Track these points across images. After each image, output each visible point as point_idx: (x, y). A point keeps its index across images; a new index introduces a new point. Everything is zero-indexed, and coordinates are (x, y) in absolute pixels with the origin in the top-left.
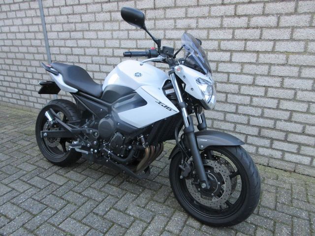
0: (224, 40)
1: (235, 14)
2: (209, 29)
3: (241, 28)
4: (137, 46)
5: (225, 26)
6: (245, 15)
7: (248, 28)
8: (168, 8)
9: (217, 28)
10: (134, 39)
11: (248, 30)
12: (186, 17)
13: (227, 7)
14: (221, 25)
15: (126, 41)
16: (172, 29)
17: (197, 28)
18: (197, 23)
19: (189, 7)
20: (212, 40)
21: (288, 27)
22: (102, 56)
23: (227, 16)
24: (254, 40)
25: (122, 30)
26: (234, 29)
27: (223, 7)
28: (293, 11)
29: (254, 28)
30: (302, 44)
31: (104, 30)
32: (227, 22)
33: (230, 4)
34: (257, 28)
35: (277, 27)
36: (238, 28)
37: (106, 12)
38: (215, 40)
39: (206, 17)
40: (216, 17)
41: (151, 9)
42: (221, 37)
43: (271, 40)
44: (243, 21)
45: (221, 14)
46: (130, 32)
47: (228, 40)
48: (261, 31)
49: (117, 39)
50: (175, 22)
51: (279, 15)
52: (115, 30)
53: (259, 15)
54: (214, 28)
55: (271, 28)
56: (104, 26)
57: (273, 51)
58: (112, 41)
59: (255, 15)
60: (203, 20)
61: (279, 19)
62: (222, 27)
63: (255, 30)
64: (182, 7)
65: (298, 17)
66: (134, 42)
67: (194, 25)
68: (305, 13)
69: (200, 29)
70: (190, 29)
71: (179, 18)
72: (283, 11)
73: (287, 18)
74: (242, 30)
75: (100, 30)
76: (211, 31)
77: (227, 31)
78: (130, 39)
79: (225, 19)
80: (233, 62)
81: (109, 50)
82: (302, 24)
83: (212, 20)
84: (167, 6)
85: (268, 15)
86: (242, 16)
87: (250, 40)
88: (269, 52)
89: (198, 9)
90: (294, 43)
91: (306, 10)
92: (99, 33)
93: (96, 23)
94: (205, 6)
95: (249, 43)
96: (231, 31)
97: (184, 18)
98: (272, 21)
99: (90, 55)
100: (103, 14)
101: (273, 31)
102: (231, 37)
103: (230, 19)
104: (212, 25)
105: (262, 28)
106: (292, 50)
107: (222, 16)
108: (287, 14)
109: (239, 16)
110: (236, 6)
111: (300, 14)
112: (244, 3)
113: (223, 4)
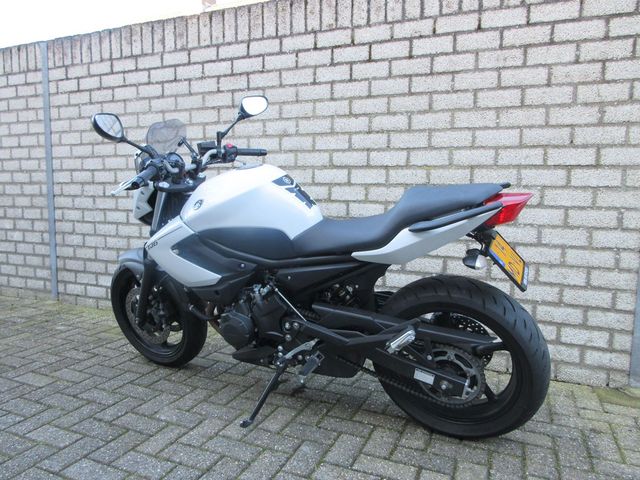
0: (338, 151)
1: (351, 113)
2: (314, 135)
3: (360, 132)
5: (338, 130)
6: (365, 115)
7: (369, 132)
9: (326, 134)
11: (370, 135)
12: (281, 118)
13: (338, 102)
14: (332, 128)
16: (260, 137)
17: (297, 134)
18: (297, 126)
19: (284, 103)
20: (320, 151)
21: (424, 130)
23: (339, 116)
24: (379, 150)
26: (350, 134)
27: (332, 103)
28: (427, 108)
29: (378, 132)
30: (445, 153)
32: (341, 124)
33: (342, 99)
34: (383, 132)
35: (409, 130)
36: (356, 133)
37: (157, 113)
38: (325, 151)
39: (310, 118)
40: (324, 117)
41: (228, 107)
42: (333, 147)
43: (403, 149)
44: (361, 123)
45: (330, 113)
47: (344, 151)
48: (389, 136)
50: (264, 126)
51: (410, 114)
53: (382, 114)
54: (321, 134)
55: (401, 131)
57: (407, 166)
59: (377, 114)
60: (305, 122)
61: (410, 118)
62: (333, 132)
63: (380, 135)
65: (434, 116)
67: (292, 130)
68: (443, 110)
69: (302, 135)
70: (287, 136)
71: (270, 120)
72: (413, 108)
73: (420, 117)
74: (362, 136)
76: (318, 138)
77: (341, 137)
79: (337, 120)
80: (352, 184)
82: (440, 125)
83: (318, 122)
85: (395, 114)
86: (360, 115)
87: (374, 150)
88: (402, 167)
89: (297, 106)
90: (434, 152)
91: (443, 106)
93: (138, 130)
94: (307, 101)
95: (373, 154)
96: (347, 137)
97: (277, 120)
98: (401, 121)
100: (152, 116)
101: (405, 136)
102: (346, 146)
103: (344, 120)
105: (388, 131)
106: (434, 163)
107: (332, 116)
108: (420, 112)
109: (356, 116)
110: (351, 102)
111: (436, 112)
112: (361, 98)
113: (332, 99)
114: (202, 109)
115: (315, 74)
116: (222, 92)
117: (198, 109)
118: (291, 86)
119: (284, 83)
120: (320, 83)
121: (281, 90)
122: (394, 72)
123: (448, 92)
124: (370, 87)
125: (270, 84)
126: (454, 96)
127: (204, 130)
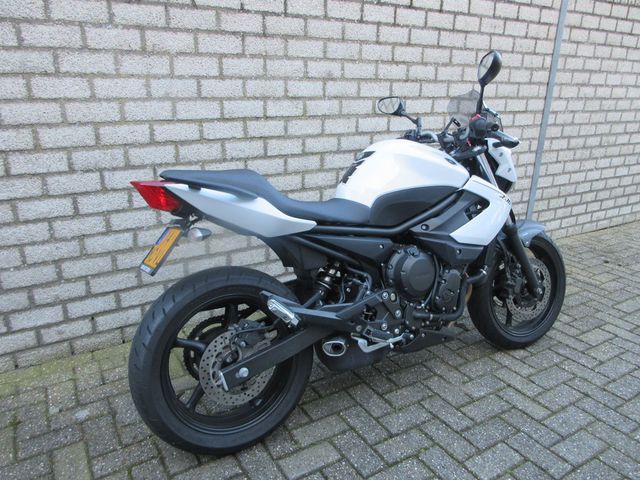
1: (393, 59)
2: (360, 80)
3: (400, 80)
4: (222, 113)
5: (381, 76)
6: (404, 62)
7: (406, 81)
8: (293, 37)
9: (370, 80)
10: (214, 99)
12: (325, 58)
13: (382, 47)
14: (376, 74)
15: (191, 103)
16: (301, 79)
17: (343, 78)
18: (343, 69)
19: (329, 39)
20: (364, 98)
21: (445, 81)
22: (112, 146)
23: (383, 62)
24: (413, 98)
25: (181, 77)
26: (391, 81)
27: (378, 47)
28: (448, 61)
29: (413, 81)
31: (118, 75)
33: (386, 43)
34: (417, 81)
35: (436, 80)
36: (396, 81)
37: (126, 27)
38: (368, 98)
39: (355, 61)
40: (369, 61)
41: (256, 35)
43: (430, 98)
44: (401, 71)
45: (375, 58)
46: (203, 82)
48: (421, 85)
49: (166, 98)
50: (306, 66)
51: (437, 66)
52: (156, 77)
53: (418, 63)
54: (365, 80)
55: (430, 81)
56: (117, 62)
57: (432, 113)
58: (147, 104)
59: (414, 63)
60: (350, 65)
61: (436, 70)
62: (376, 79)
63: (415, 83)
64: (317, 39)
65: (452, 69)
66: (216, 105)
67: (337, 73)
68: (458, 65)
69: (348, 80)
70: (332, 79)
71: (312, 59)
72: (440, 61)
73: (444, 69)
74: (401, 84)
75: (104, 76)
77: (383, 84)
78: (205, 98)
79: (381, 66)
80: (391, 132)
81: (138, 128)
82: (455, 78)
83: (364, 66)
84: (290, 33)
85: (426, 64)
86: (400, 63)
88: (428, 114)
89: (342, 46)
91: (458, 61)
92: (98, 82)
94: (353, 41)
96: (388, 84)
97: (321, 59)
98: (431, 72)
99: (64, 149)
101: (432, 86)
103: (387, 66)
104: (364, 75)
105: (421, 81)
107: (377, 61)
108: (443, 65)
109: (397, 63)
110: (393, 48)
111: (454, 66)
112: (402, 44)
113: (378, 42)
114: (216, 32)
115: (362, 11)
116: (248, 11)
117: (208, 32)
118: (337, 19)
119: (330, 14)
120: (367, 23)
121: (325, 23)
122: (430, 24)
123: (461, 49)
124: (410, 34)
125: (313, 13)
126: (465, 53)
127: (221, 63)
